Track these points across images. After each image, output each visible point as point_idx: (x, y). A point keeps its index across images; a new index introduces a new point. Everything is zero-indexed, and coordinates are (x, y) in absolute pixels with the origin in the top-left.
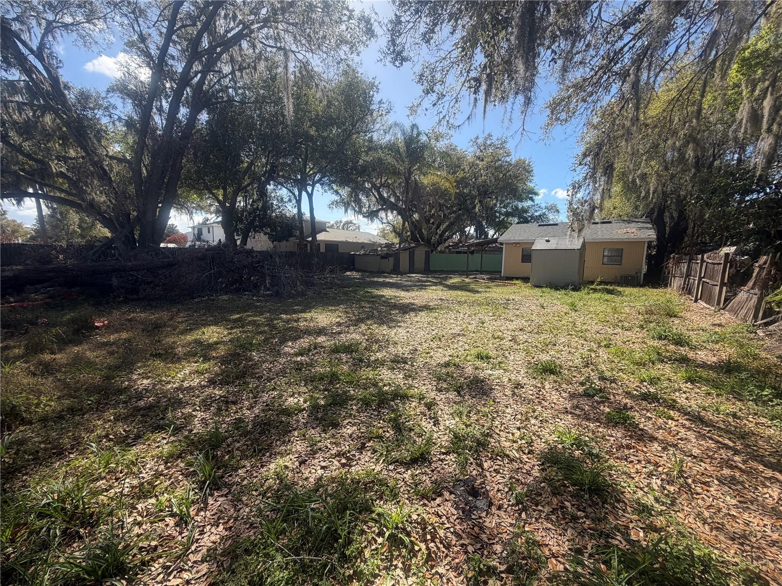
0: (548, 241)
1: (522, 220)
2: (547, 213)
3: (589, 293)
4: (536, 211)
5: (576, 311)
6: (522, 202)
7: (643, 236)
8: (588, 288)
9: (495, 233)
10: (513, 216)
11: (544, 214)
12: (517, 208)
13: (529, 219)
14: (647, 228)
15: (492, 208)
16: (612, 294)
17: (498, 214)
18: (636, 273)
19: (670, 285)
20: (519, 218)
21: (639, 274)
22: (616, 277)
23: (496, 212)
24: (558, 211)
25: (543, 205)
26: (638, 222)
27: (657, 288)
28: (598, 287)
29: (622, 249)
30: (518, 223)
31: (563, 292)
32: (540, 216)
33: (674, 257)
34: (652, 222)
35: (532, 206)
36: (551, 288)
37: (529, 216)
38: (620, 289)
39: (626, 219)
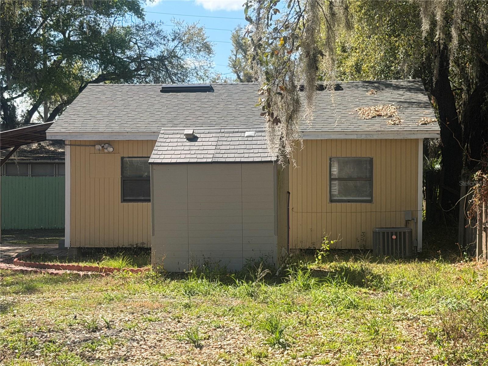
0: (192, 138)
1: (111, 69)
2: (179, 53)
3: (307, 287)
4: (151, 45)
5: (284, 346)
6: (109, 15)
7: (412, 126)
8: (305, 270)
9: (35, 108)
10: (86, 55)
11: (172, 55)
12: (95, 32)
13: (133, 66)
14: (419, 104)
15: (21, 30)
16: (361, 285)
17: (39, 49)
18: (407, 222)
19: (481, 252)
20: (105, 61)
21: (412, 226)
22: (364, 234)
23: (35, 40)
24: (207, 48)
25: (168, 30)
26: (397, 88)
27: (453, 261)
28: (327, 267)
29: (371, 161)
30: (101, 79)
31: (243, 287)
32: (161, 59)
33: (481, 180)
34: (428, 89)
35: (138, 28)
36: (211, 278)
37: (133, 60)
38: (377, 268)
39: (371, 78)
